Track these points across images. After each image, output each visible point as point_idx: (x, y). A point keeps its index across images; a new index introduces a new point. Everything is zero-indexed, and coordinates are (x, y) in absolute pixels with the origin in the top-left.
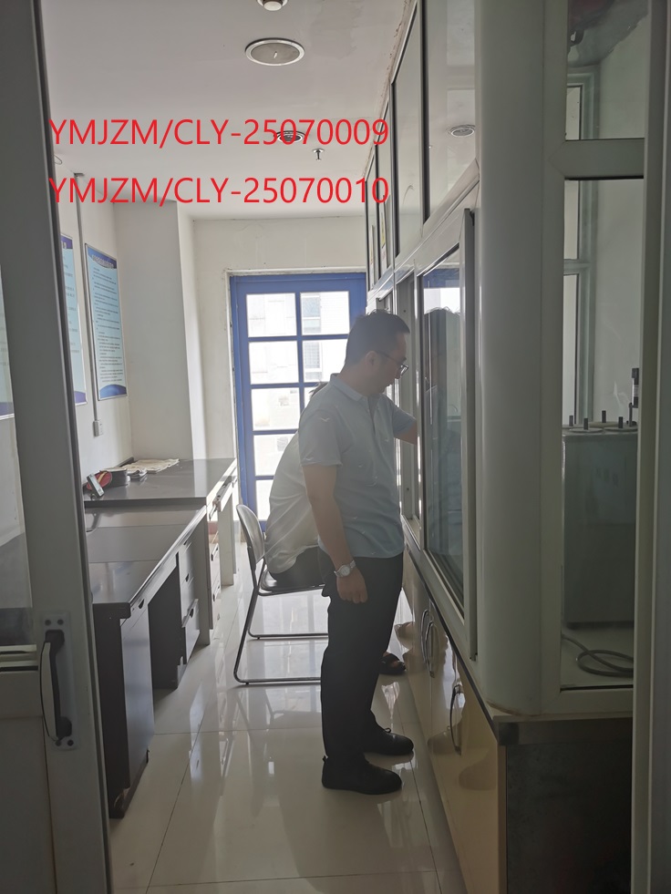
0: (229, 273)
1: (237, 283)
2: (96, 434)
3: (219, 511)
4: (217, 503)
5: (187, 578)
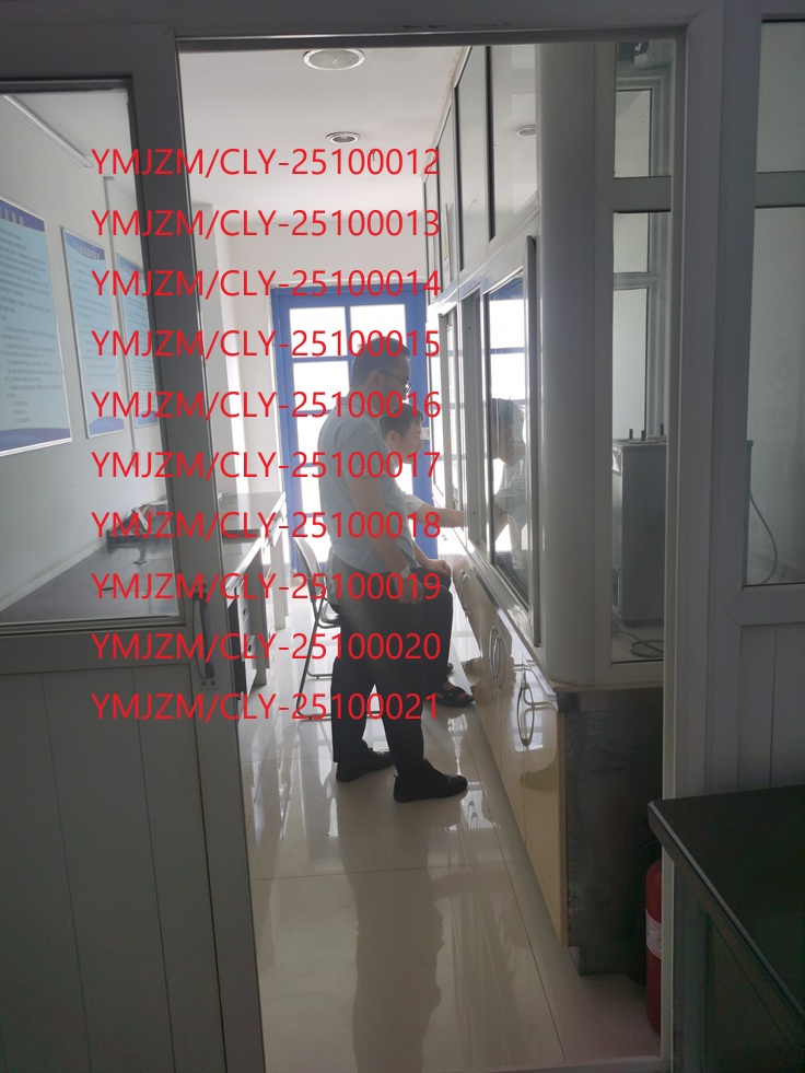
1: (280, 297)
3: (272, 545)
4: (269, 540)
5: (244, 612)
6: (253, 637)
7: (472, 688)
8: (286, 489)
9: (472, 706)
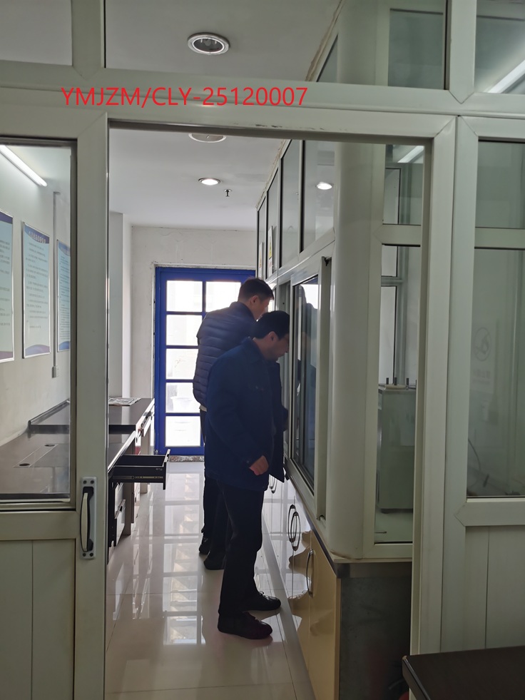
0: (155, 265)
1: (161, 272)
2: (53, 377)
3: (142, 435)
4: (142, 431)
6: (125, 500)
8: (155, 397)
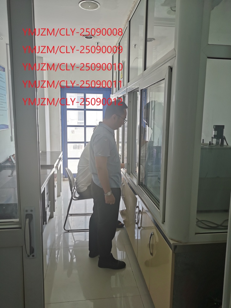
1: (63, 89)
2: (12, 140)
3: (58, 170)
4: (57, 167)
5: (47, 194)
6: (50, 202)
7: (124, 221)
8: (62, 150)
9: (124, 227)
